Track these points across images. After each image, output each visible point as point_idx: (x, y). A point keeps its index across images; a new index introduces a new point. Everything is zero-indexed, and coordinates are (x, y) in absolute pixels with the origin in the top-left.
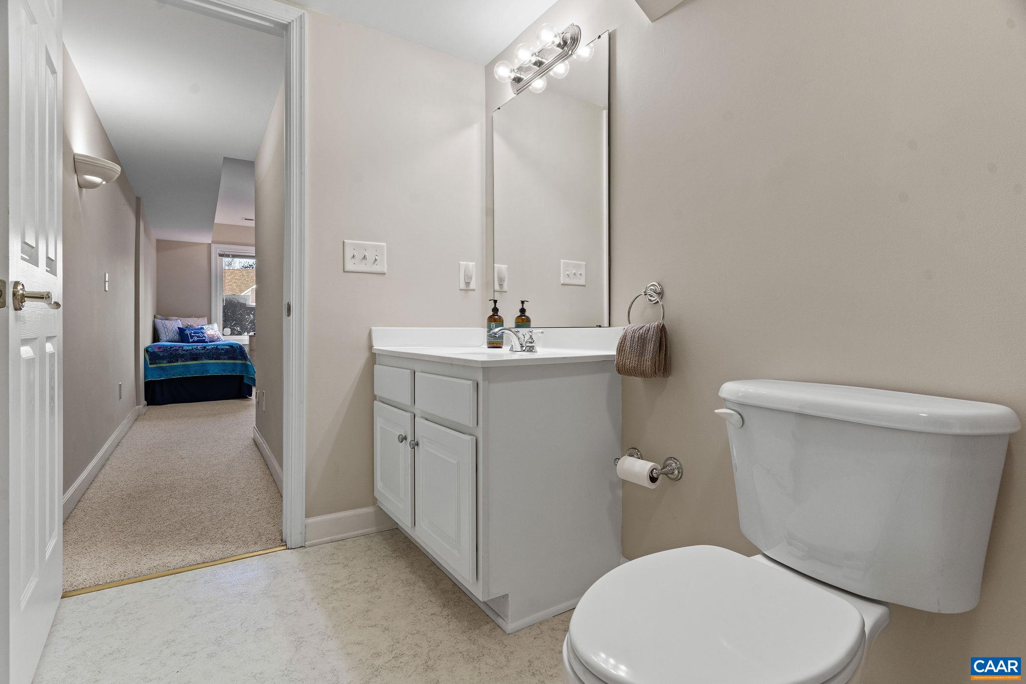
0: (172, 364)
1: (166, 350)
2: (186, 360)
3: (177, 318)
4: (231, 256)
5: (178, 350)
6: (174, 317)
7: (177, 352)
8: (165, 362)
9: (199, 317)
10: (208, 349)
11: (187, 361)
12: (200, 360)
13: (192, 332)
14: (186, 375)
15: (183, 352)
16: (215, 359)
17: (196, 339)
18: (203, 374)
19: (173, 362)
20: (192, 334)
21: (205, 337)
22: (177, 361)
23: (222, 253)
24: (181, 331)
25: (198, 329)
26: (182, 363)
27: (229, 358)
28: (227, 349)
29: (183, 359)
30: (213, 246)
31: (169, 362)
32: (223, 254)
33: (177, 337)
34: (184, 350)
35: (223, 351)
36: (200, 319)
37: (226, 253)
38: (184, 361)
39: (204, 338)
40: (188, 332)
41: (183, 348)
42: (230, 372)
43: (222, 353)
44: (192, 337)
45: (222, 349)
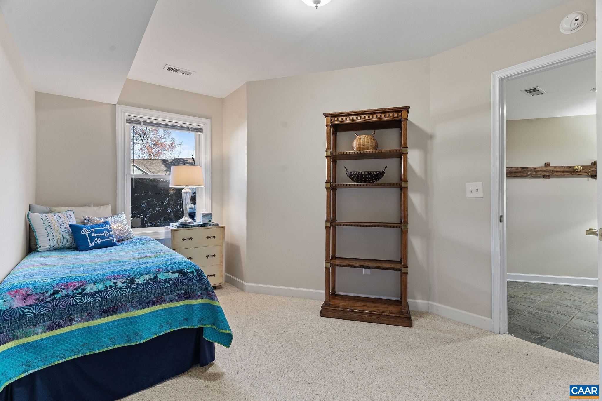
0: (59, 332)
1: (43, 300)
2: (92, 317)
3: (67, 208)
4: (142, 123)
5: (71, 296)
6: (63, 208)
7: (72, 301)
8: (39, 329)
9: (100, 205)
10: (138, 285)
11: (94, 318)
12: (122, 312)
13: (93, 230)
14: (91, 349)
15: (86, 300)
16: (154, 304)
17: (99, 241)
18: (129, 341)
19: (60, 327)
20: (93, 235)
21: (111, 236)
22: (70, 321)
23: (130, 118)
24: (75, 230)
25: (101, 225)
26: (81, 325)
27: (180, 298)
28: (175, 279)
29: (85, 316)
30: (119, 108)
31: (51, 328)
32: (132, 121)
33: (68, 241)
34: (87, 294)
35: (168, 285)
36: (102, 207)
37: (136, 119)
38: (87, 320)
39: (111, 238)
40: (86, 232)
41: (83, 290)
42: (181, 324)
43: (166, 288)
44: (92, 239)
45: (167, 281)
